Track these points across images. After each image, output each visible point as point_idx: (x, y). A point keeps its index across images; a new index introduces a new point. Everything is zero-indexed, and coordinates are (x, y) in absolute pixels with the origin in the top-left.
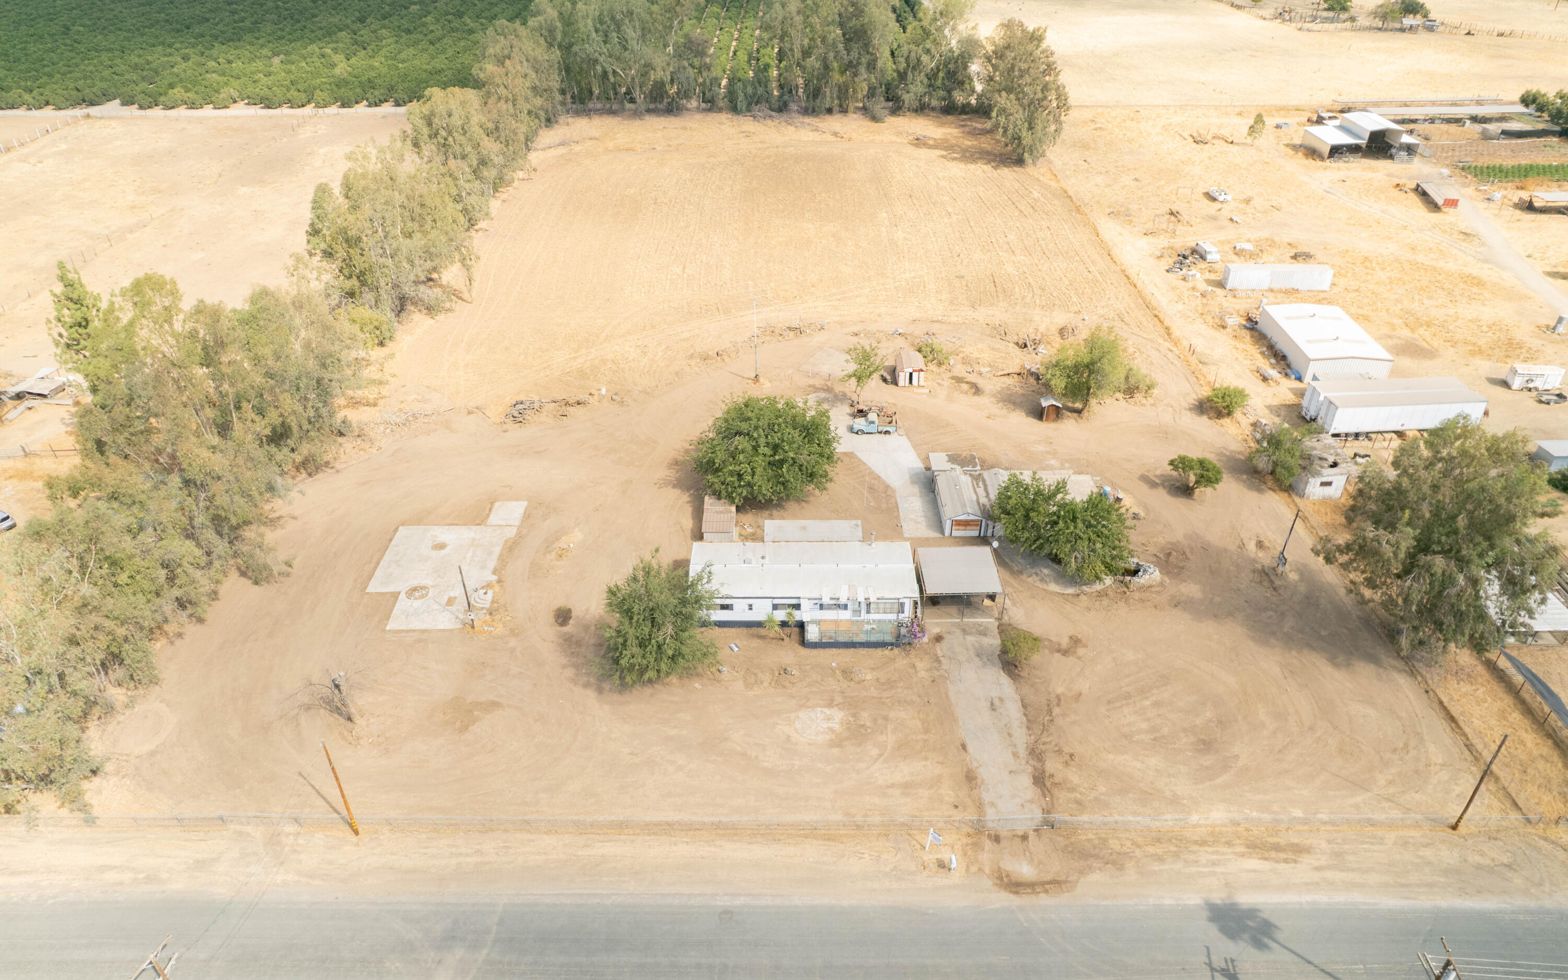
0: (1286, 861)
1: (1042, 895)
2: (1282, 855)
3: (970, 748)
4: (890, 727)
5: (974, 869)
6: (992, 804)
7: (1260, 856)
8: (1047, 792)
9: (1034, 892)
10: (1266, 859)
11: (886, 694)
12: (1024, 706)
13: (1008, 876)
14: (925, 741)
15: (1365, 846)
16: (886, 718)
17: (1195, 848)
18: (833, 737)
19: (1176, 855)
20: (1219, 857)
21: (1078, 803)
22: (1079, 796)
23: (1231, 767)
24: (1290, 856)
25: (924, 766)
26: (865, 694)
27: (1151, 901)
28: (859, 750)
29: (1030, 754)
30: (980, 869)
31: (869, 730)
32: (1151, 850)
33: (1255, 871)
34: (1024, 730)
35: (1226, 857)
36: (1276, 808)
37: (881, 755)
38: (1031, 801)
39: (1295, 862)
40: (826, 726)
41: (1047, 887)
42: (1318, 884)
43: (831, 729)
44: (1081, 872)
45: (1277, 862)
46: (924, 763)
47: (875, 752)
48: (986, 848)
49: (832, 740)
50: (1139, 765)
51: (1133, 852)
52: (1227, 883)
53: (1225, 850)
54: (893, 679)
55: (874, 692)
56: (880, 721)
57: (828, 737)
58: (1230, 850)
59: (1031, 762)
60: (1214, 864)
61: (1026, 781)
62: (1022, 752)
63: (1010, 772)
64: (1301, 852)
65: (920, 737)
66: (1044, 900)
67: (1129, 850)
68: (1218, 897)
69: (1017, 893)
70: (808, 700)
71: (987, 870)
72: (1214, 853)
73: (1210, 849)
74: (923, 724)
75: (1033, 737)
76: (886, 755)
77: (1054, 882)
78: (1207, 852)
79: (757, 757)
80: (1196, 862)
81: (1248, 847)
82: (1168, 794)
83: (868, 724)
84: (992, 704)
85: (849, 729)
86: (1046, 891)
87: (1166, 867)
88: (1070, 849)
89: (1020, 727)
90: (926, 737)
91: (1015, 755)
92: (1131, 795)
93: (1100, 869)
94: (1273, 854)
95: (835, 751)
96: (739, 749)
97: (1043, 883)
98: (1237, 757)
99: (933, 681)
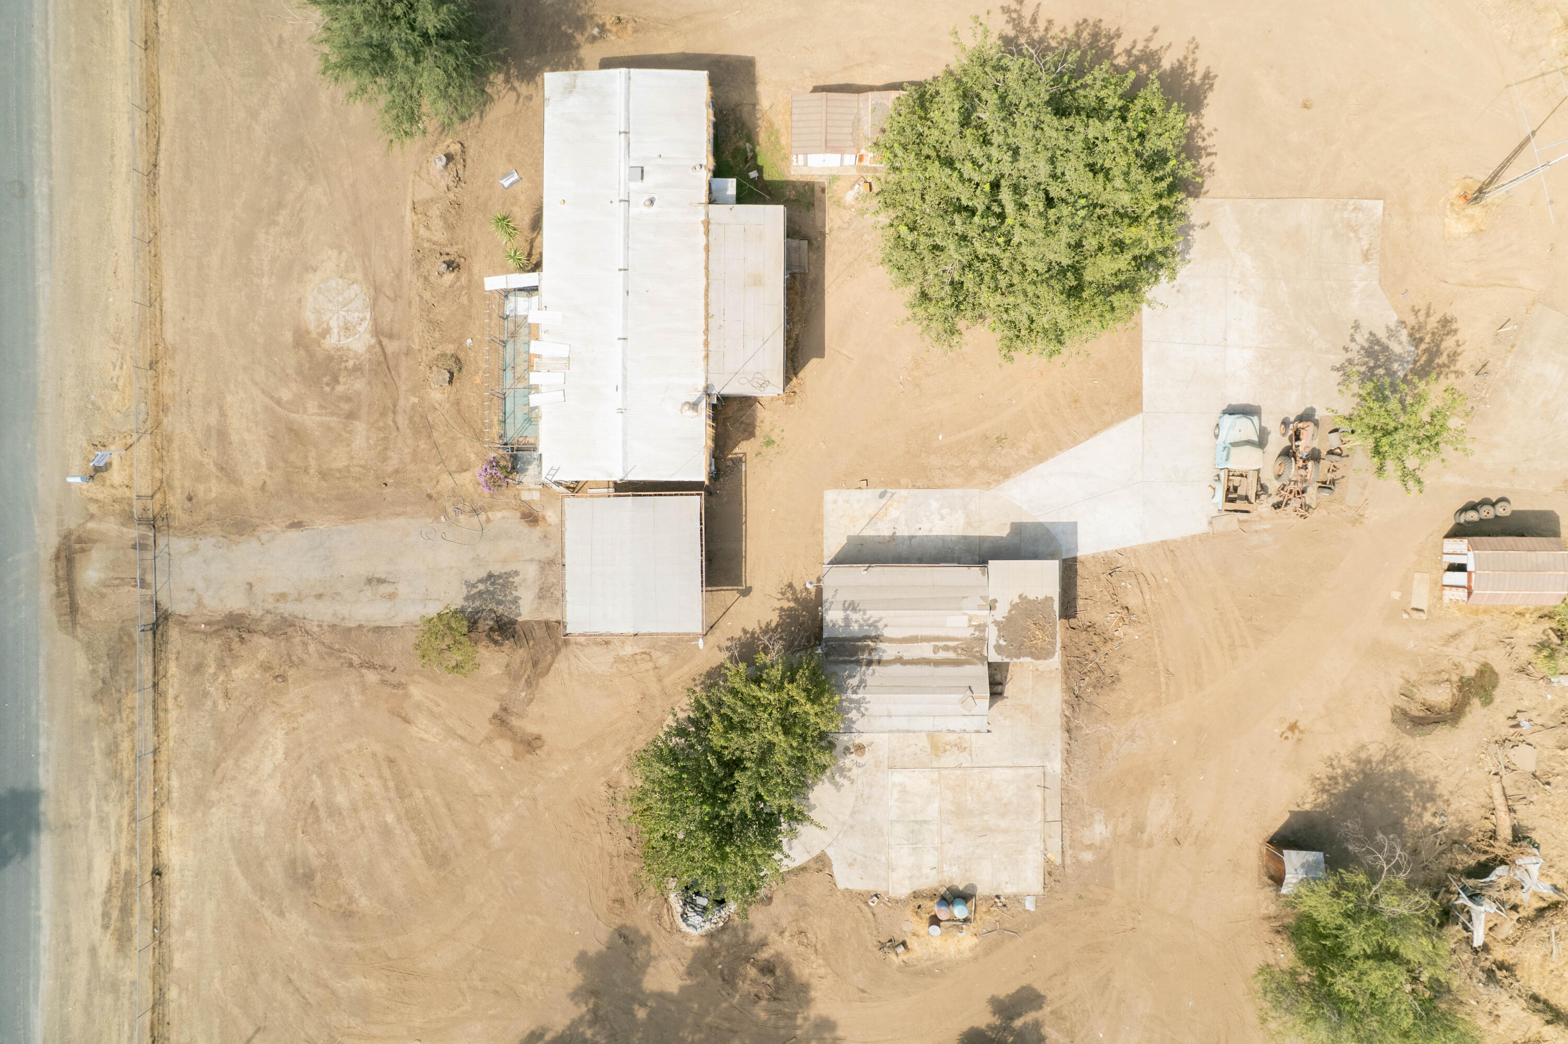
0: (106, 915)
1: (54, 589)
2: (115, 914)
3: (293, 534)
4: (333, 421)
5: (93, 508)
6: (196, 549)
7: (114, 884)
8: (215, 628)
9: (57, 580)
10: (109, 889)
11: (402, 421)
12: (378, 629)
13: (83, 550)
14: (306, 470)
15: (126, 1027)
16: (351, 416)
17: (127, 802)
18: (314, 335)
19: (116, 775)
20: (113, 829)
21: (199, 668)
22: (212, 670)
23: (262, 899)
24: (114, 923)
25: (257, 463)
26: (403, 388)
27: (44, 723)
28: (290, 371)
29: (284, 620)
30: (92, 516)
31: (327, 389)
32: (125, 745)
33: (90, 869)
34: (328, 618)
35: (113, 840)
36: (190, 934)
37: (279, 402)
38: (200, 603)
39: (106, 927)
40: (334, 324)
41: (67, 598)
42: (68, 941)
43: (326, 332)
44: (88, 646)
45: (105, 903)
46: (263, 462)
47: (285, 395)
48: (125, 530)
49: (308, 332)
50: (267, 767)
51: (121, 721)
52: (70, 827)
53: (124, 843)
54: (435, 434)
55: (407, 401)
56: (346, 407)
57: (312, 327)
58: (123, 849)
59: (269, 618)
60: (102, 820)
61: (236, 603)
62: (287, 608)
63: (250, 585)
64: (119, 939)
65: (312, 463)
66: (47, 591)
67: (124, 715)
68: (47, 808)
69: (57, 558)
70: (394, 300)
71: (91, 525)
72: (119, 825)
73: (125, 821)
74: (339, 471)
75: (316, 629)
76: (278, 409)
77: (73, 609)
78: (121, 817)
79: (274, 223)
80: (106, 798)
81: (126, 873)
82: (214, 795)
83: (340, 388)
84: (381, 581)
85: (330, 358)
86: (59, 595)
87: (98, 756)
88: (125, 639)
89: (335, 615)
90: (312, 471)
91: (282, 597)
92: (212, 742)
93: (94, 671)
94: (117, 902)
95: (288, 336)
96: (290, 197)
97: (72, 594)
98: (281, 914)
99: (430, 497)
